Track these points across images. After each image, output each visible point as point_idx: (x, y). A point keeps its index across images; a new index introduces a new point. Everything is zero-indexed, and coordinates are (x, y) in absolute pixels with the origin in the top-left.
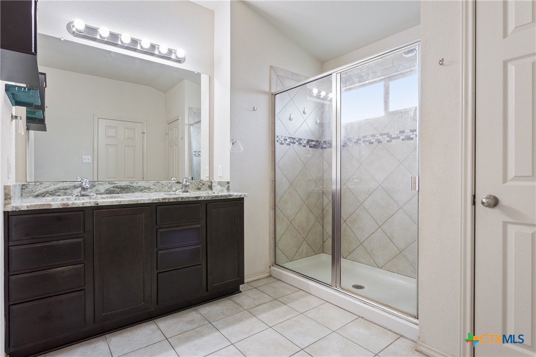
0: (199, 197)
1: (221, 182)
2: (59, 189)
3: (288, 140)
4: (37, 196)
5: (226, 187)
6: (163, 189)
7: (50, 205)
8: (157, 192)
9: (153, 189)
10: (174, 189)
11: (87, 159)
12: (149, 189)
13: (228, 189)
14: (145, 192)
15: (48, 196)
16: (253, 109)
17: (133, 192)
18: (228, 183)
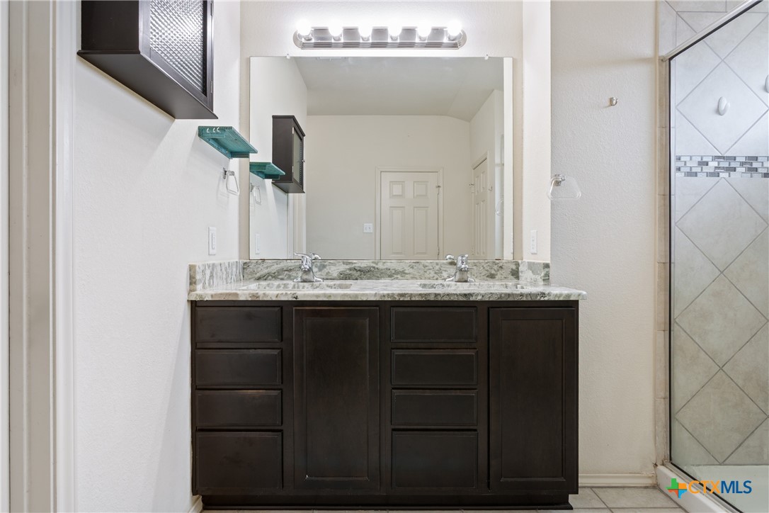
0: (471, 295)
1: (534, 263)
2: (283, 270)
3: (713, 164)
4: (259, 279)
5: (543, 275)
6: (426, 275)
7: (236, 295)
8: (417, 279)
9: (409, 274)
10: (445, 275)
11: (369, 227)
12: (403, 273)
13: (546, 279)
14: (397, 278)
15: (270, 280)
16: (608, 103)
17: (378, 278)
18: (547, 266)
